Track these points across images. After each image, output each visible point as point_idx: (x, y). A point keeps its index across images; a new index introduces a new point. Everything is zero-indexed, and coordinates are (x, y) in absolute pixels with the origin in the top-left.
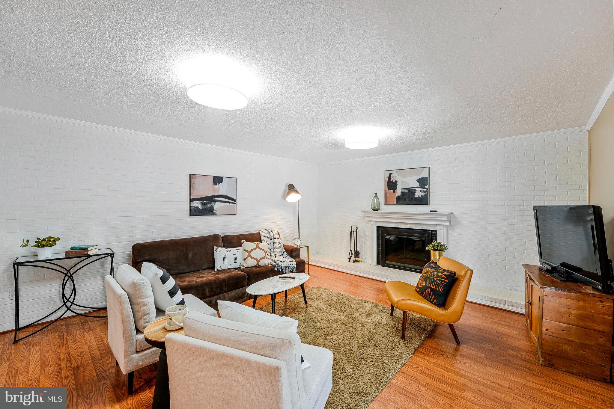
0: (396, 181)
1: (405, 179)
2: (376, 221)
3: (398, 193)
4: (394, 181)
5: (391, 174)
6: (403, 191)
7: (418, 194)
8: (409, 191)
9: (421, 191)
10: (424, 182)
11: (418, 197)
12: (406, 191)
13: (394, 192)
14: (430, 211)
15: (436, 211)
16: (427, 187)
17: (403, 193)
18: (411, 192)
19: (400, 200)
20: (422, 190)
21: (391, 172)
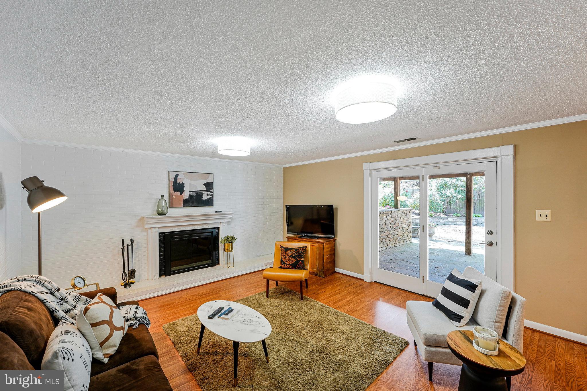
0: (183, 184)
1: (193, 182)
2: (159, 228)
3: (186, 195)
4: (181, 183)
5: (177, 176)
6: (191, 193)
7: (205, 197)
8: (196, 193)
9: (207, 194)
10: (209, 186)
11: (205, 199)
12: (194, 194)
13: (181, 194)
14: (216, 212)
15: (221, 212)
16: (212, 191)
17: (190, 196)
18: (199, 195)
19: (188, 203)
20: (209, 193)
21: (178, 173)
